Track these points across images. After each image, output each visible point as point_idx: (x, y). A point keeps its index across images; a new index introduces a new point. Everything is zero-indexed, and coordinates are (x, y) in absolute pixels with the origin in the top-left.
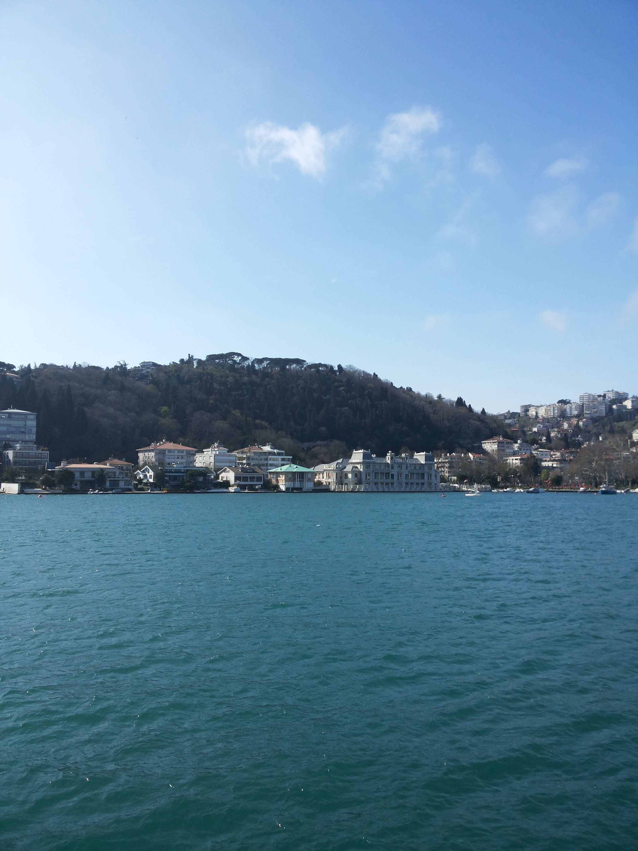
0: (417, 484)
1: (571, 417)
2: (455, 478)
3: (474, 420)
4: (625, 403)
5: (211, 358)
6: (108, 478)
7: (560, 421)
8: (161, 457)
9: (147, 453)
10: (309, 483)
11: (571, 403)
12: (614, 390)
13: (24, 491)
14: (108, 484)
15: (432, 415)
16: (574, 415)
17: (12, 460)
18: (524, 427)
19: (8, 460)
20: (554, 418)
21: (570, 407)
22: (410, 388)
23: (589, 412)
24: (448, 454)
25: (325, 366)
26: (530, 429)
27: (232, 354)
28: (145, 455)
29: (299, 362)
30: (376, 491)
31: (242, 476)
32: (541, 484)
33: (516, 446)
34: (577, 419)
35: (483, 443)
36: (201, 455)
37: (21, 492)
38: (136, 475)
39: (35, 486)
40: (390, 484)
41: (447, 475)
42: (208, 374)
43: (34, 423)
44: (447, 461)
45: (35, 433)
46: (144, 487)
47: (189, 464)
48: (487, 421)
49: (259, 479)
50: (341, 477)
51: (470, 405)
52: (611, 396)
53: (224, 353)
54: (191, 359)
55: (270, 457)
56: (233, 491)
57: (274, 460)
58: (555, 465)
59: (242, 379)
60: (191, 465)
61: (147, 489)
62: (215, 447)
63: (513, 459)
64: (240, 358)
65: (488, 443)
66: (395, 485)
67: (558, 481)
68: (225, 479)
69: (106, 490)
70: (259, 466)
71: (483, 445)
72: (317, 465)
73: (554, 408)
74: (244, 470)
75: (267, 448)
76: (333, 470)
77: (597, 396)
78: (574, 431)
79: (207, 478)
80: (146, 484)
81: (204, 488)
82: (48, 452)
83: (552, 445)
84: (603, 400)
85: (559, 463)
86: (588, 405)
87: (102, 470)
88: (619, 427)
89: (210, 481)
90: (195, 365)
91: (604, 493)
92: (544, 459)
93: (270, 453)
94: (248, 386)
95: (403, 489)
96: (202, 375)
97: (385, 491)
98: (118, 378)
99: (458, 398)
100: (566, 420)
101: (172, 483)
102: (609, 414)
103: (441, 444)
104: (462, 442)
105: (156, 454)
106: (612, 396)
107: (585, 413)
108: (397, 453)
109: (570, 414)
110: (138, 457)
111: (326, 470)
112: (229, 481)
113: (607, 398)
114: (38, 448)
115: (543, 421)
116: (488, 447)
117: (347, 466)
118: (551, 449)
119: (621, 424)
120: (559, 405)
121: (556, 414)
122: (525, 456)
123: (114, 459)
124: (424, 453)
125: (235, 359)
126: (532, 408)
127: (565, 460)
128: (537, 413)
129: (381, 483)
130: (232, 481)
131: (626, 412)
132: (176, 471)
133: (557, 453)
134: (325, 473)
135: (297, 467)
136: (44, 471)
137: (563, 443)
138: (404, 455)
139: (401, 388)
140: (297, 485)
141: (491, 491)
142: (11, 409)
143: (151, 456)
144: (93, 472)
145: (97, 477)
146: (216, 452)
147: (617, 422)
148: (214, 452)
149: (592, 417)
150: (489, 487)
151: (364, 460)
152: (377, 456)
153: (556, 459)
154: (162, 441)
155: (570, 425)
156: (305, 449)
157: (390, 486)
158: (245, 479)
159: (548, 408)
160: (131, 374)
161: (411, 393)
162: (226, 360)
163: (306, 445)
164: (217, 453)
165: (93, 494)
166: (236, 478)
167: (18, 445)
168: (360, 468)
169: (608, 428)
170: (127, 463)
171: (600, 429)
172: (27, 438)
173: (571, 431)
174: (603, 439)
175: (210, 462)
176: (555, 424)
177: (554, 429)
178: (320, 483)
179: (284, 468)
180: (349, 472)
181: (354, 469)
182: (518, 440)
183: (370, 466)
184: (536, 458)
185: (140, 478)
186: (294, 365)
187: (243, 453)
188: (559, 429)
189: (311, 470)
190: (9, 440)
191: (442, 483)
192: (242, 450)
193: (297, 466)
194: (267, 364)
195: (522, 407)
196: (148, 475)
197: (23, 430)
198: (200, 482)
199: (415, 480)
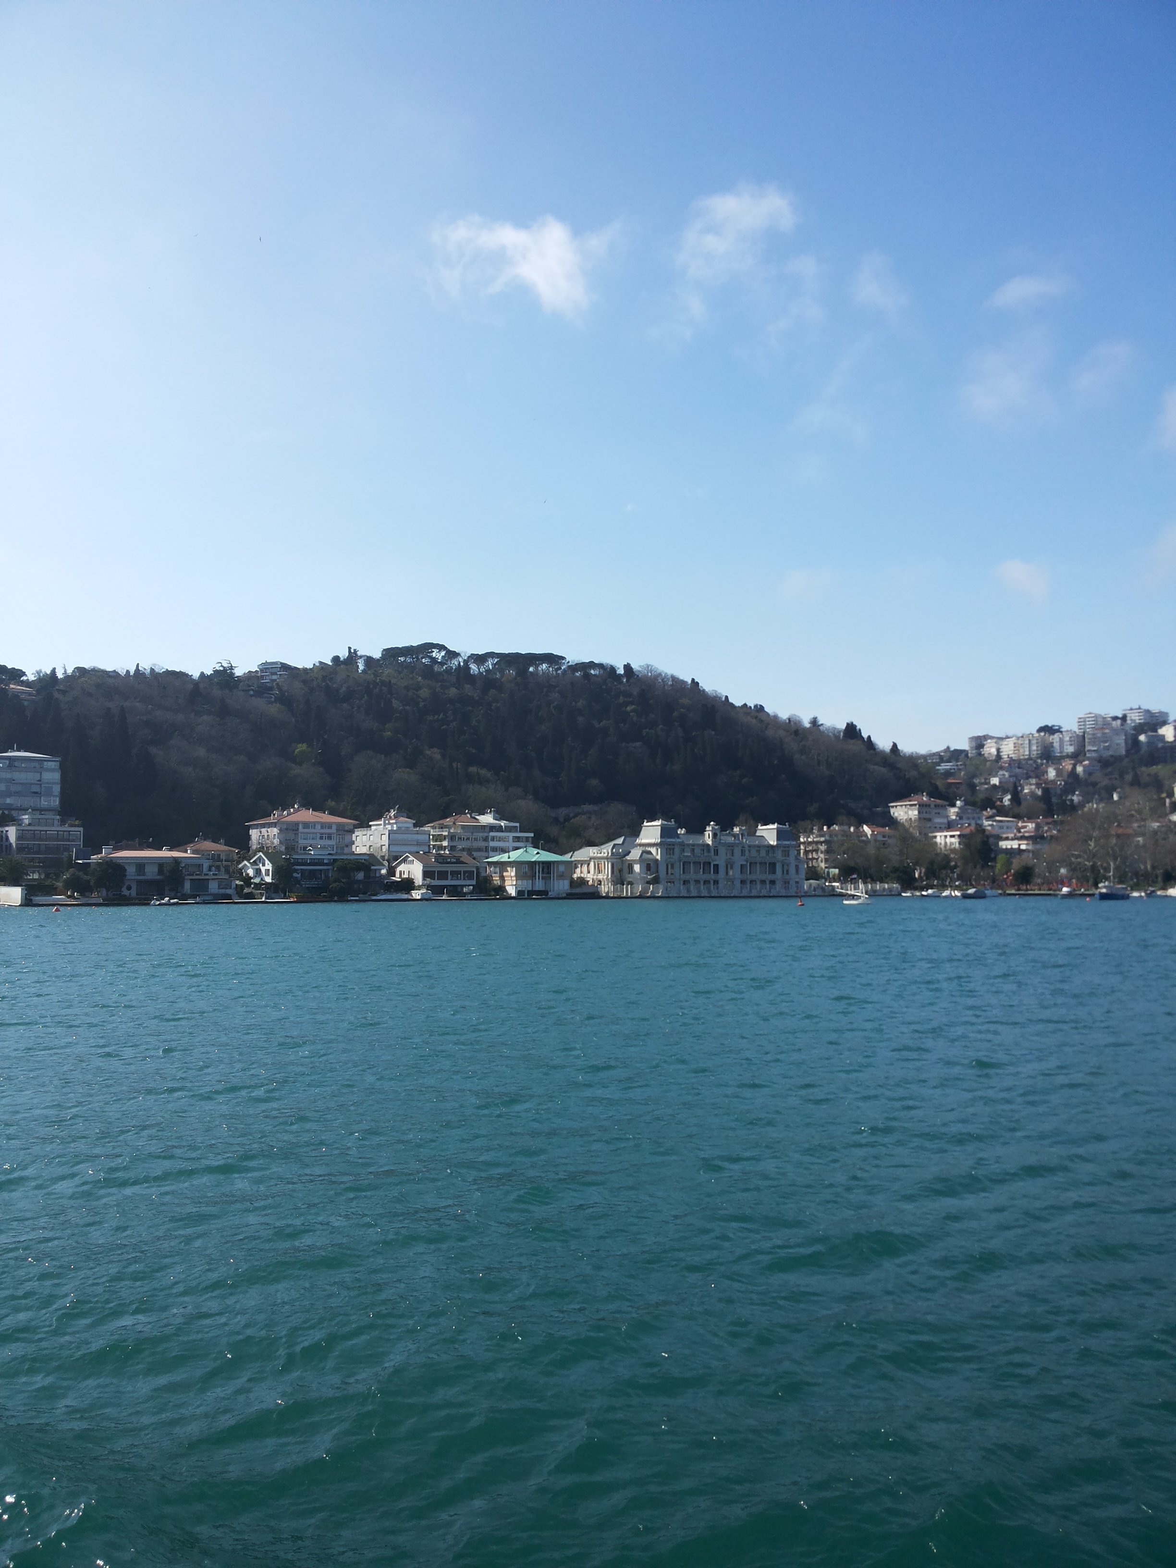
0: (763, 882)
1: (1062, 758)
2: (837, 871)
3: (875, 764)
4: (1162, 731)
5: (391, 654)
6: (188, 875)
7: (1042, 764)
8: (291, 836)
9: (266, 829)
10: (561, 882)
11: (1061, 732)
12: (1142, 707)
13: (31, 900)
14: (187, 886)
15: (797, 756)
16: (1068, 753)
17: (14, 845)
18: (974, 776)
19: (8, 844)
20: (1030, 759)
21: (1060, 738)
22: (761, 706)
23: (1095, 749)
24: (825, 828)
25: (601, 666)
26: (986, 779)
27: (428, 647)
28: (261, 832)
29: (552, 659)
30: (685, 895)
31: (436, 870)
32: (994, 882)
33: (953, 813)
34: (1073, 762)
35: (893, 807)
36: (365, 833)
37: (27, 902)
38: (241, 869)
39: (54, 891)
40: (712, 882)
41: (823, 865)
42: (383, 683)
43: (56, 776)
44: (822, 839)
45: (57, 794)
46: (254, 891)
47: (342, 848)
48: (899, 765)
49: (469, 875)
50: (620, 871)
51: (869, 737)
52: (1135, 718)
53: (415, 645)
54: (353, 656)
55: (492, 834)
56: (419, 897)
57: (500, 839)
58: (1023, 847)
59: (446, 691)
60: (346, 850)
61: (259, 896)
62: (390, 817)
63: (946, 837)
64: (443, 653)
65: (901, 806)
66: (721, 885)
67: (1025, 876)
68: (406, 876)
69: (184, 897)
70: (470, 851)
71: (892, 811)
72: (580, 848)
73: (1030, 741)
74: (441, 859)
75: (487, 819)
76: (607, 858)
77: (1109, 719)
78: (1066, 783)
79: (372, 875)
80: (258, 886)
81: (365, 893)
82: (81, 829)
83: (1023, 808)
84: (1122, 725)
85: (1031, 842)
86: (1094, 734)
87: (176, 860)
88: (1149, 775)
89: (377, 879)
90: (361, 667)
91: (1104, 897)
92: (1004, 836)
93: (492, 828)
94: (458, 705)
95: (735, 893)
96: (371, 686)
97: (702, 895)
98: (216, 692)
99: (848, 724)
100: (1052, 763)
101: (306, 884)
102: (1133, 751)
103: (813, 808)
104: (852, 805)
105: (280, 830)
106: (1137, 718)
107: (1089, 751)
108: (725, 825)
109: (1061, 752)
110: (249, 837)
111: (594, 858)
112: (413, 879)
113: (1129, 722)
114: (63, 822)
115: (1010, 764)
116: (902, 813)
117: (632, 851)
118: (1018, 817)
119: (1154, 769)
120: (1040, 736)
121: (1035, 753)
122: (967, 831)
123: (205, 840)
124: (775, 826)
125: (434, 655)
126: (989, 741)
127: (1042, 838)
128: (998, 750)
129: (695, 881)
130: (419, 879)
131: (1163, 748)
132: (314, 862)
133: (1030, 824)
134: (592, 864)
135: (538, 853)
136: (71, 864)
137: (1042, 806)
138: (738, 829)
139: (745, 705)
140: (539, 885)
141: (901, 895)
142: (15, 751)
143: (271, 834)
144: (161, 864)
145: (168, 874)
146: (392, 827)
147: (1146, 765)
148: (389, 827)
149: (1101, 757)
150: (897, 888)
151: (663, 840)
152: (688, 832)
153: (1026, 835)
154: (293, 807)
155: (1059, 773)
156: (562, 820)
157: (712, 886)
158: (443, 875)
159: (1020, 742)
160: (241, 684)
161: (760, 715)
162: (417, 658)
163: (563, 812)
164: (395, 829)
165: (159, 905)
166: (426, 874)
167: (27, 817)
168: (656, 854)
169: (1129, 777)
170: (227, 848)
171: (1116, 779)
172: (44, 803)
173: (1061, 784)
174: (1120, 798)
175: (382, 846)
176: (1033, 771)
177: (1030, 780)
178: (582, 881)
179: (515, 855)
180: (635, 861)
181: (646, 856)
182: (957, 800)
183: (673, 849)
184: (987, 833)
185: (248, 874)
186: (544, 666)
187: (442, 827)
188: (1040, 779)
189: (567, 857)
190: (11, 808)
191: (811, 881)
192: (441, 822)
193: (539, 851)
194: (494, 665)
195: (972, 739)
196: (263, 869)
197: (35, 789)
198: (359, 882)
199: (758, 875)
